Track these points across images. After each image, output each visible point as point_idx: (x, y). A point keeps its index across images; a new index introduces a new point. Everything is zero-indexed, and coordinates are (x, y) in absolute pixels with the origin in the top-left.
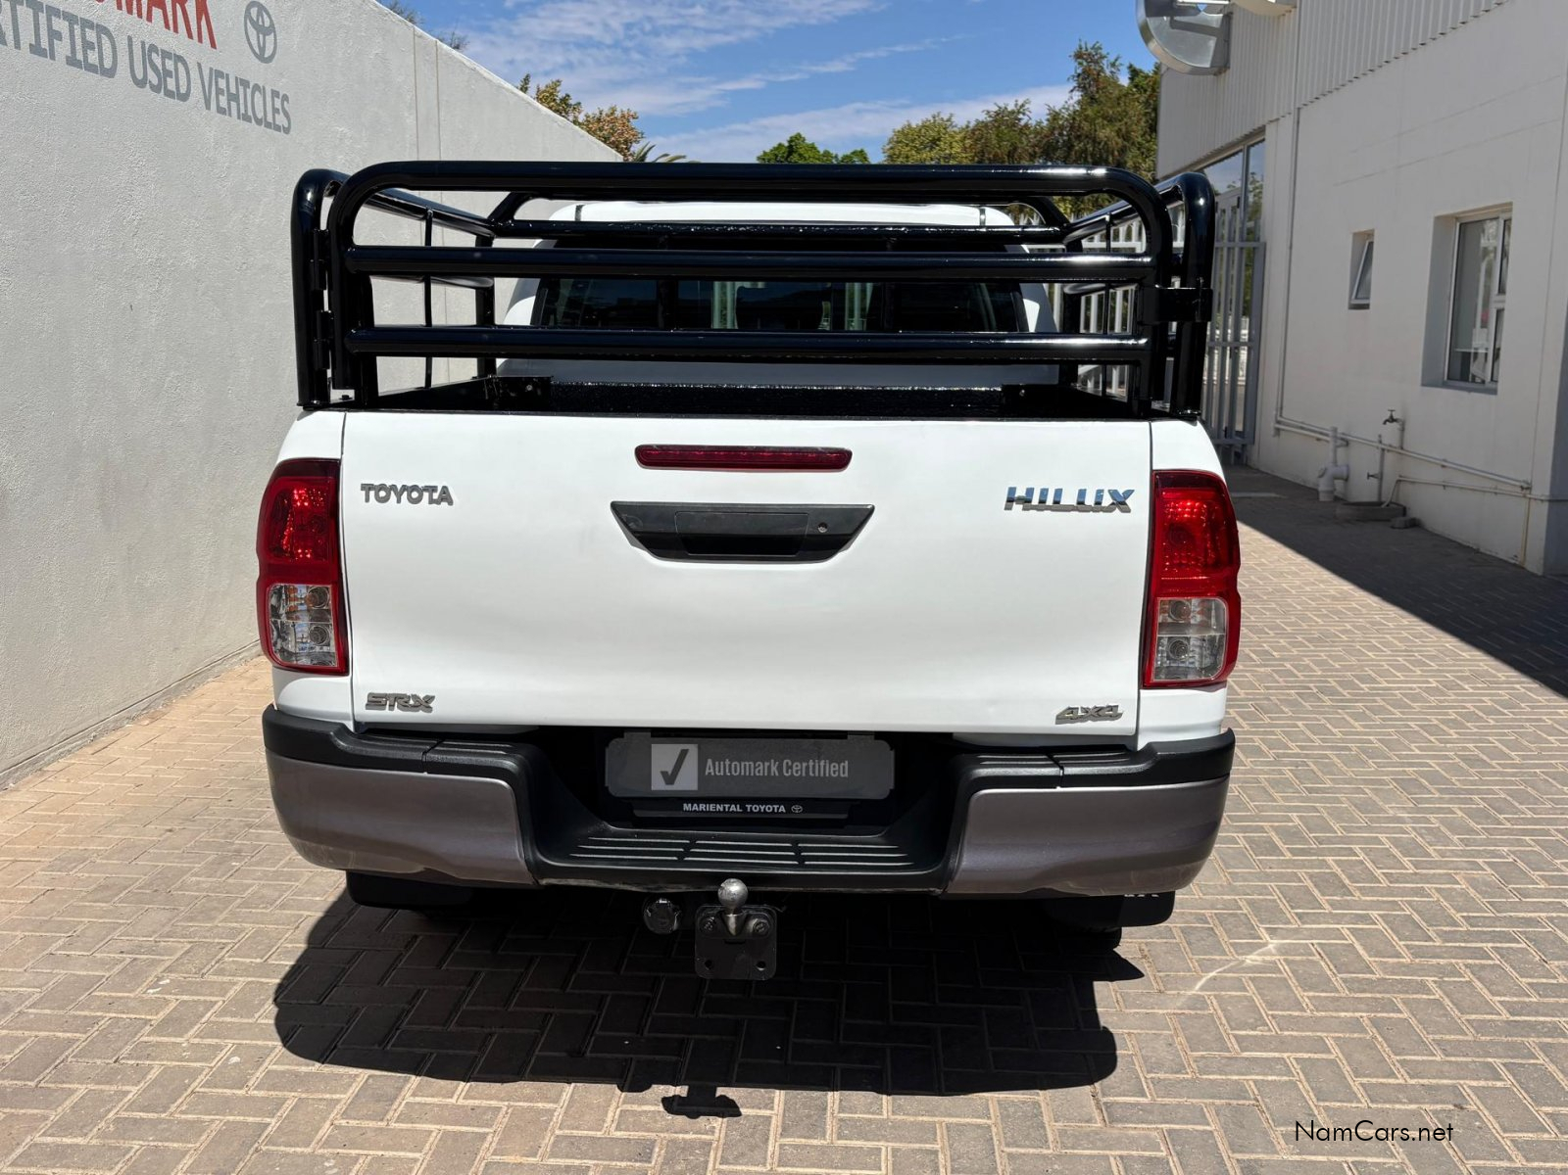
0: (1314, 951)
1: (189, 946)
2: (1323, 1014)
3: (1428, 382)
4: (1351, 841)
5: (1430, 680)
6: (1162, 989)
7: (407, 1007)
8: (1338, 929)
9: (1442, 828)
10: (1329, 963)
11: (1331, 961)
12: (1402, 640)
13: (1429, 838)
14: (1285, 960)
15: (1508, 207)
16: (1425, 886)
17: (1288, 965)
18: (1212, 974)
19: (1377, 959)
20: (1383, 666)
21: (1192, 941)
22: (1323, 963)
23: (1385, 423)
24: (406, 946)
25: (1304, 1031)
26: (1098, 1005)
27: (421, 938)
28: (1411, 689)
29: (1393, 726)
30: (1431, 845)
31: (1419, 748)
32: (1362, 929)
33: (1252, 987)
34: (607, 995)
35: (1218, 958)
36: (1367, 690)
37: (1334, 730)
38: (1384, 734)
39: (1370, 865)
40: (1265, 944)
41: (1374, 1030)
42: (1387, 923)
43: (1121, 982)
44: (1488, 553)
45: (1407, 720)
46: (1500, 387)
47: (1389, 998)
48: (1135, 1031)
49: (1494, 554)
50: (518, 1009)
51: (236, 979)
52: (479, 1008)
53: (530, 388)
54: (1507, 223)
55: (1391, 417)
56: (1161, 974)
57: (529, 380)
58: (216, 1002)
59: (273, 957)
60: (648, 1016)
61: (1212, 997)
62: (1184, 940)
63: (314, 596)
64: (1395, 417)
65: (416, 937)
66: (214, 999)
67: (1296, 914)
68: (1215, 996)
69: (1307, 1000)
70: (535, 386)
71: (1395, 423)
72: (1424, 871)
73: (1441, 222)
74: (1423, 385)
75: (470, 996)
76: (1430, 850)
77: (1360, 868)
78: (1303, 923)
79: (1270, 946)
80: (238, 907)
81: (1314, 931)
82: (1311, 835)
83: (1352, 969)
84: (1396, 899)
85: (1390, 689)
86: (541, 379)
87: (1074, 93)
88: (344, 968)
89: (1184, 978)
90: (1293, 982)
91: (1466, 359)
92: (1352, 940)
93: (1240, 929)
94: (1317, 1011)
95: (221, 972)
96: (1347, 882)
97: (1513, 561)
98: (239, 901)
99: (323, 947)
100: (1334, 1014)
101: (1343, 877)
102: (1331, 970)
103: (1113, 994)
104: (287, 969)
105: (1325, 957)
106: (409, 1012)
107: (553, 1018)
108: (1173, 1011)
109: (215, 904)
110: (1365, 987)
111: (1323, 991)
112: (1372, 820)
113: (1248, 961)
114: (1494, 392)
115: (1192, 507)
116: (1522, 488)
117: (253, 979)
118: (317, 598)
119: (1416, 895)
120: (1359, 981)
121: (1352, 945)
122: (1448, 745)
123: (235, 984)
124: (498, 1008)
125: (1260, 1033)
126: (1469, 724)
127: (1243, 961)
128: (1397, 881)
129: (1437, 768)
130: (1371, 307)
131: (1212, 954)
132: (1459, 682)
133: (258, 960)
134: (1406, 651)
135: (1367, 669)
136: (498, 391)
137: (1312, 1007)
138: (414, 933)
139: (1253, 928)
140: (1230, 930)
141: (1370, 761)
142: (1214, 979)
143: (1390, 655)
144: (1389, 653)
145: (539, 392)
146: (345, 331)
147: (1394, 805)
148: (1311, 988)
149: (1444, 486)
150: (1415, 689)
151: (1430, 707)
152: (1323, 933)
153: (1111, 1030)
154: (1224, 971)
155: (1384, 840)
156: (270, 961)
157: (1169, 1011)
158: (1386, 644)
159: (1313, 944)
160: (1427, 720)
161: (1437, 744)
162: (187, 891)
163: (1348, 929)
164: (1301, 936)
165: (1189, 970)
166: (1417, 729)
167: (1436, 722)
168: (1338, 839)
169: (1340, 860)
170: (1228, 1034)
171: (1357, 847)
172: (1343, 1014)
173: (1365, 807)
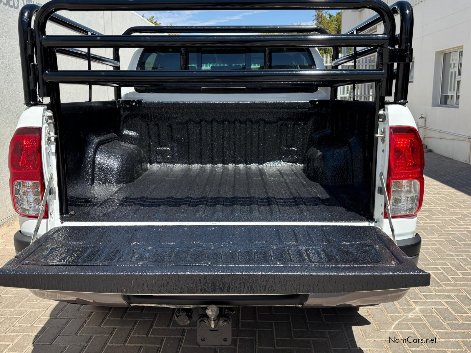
0: (434, 311)
1: (3, 319)
2: (444, 339)
3: (434, 105)
4: (436, 264)
5: (449, 203)
6: (379, 329)
7: (85, 344)
8: (440, 301)
9: (468, 259)
10: (440, 316)
11: (441, 316)
12: (436, 189)
13: (464, 263)
14: (424, 316)
15: (462, 47)
16: (468, 282)
17: (425, 318)
18: (397, 322)
19: (458, 314)
20: (431, 198)
21: (387, 308)
22: (438, 317)
23: (420, 119)
24: (88, 317)
25: (438, 348)
26: (355, 337)
27: (94, 313)
28: (443, 206)
29: (440, 220)
30: (466, 266)
31: (451, 228)
32: (450, 301)
33: (413, 327)
34: (165, 337)
35: (397, 314)
36: (428, 207)
37: (420, 222)
38: (438, 223)
39: (445, 274)
40: (414, 309)
41: (466, 347)
42: (458, 298)
43: (363, 326)
44: (456, 160)
45: (445, 217)
46: (460, 106)
47: (467, 332)
48: (372, 349)
49: (458, 160)
50: (129, 345)
51: (19, 334)
52: (114, 344)
53: (134, 104)
54: (461, 53)
55: (422, 117)
56: (377, 322)
57: (134, 101)
58: (9, 345)
59: (36, 323)
60: (180, 347)
61: (398, 332)
62: (383, 308)
63: (34, 185)
64: (423, 117)
65: (92, 313)
66: (8, 343)
67: (423, 295)
68: (400, 332)
69: (436, 333)
70: (136, 103)
71: (423, 119)
72: (466, 277)
73: (438, 53)
74: (432, 106)
75: (111, 339)
76: (466, 267)
77: (442, 275)
78: (427, 299)
79: (417, 309)
80: (26, 301)
81: (431, 303)
82: (421, 262)
83: (450, 319)
84: (459, 288)
85: (436, 206)
86: (138, 100)
87: (314, 21)
88: (63, 328)
89: (386, 324)
90: (428, 325)
91: (446, 97)
92: (446, 306)
93: (403, 302)
94: (441, 338)
95: (13, 331)
96: (439, 281)
97: (465, 162)
98: (27, 298)
99: (56, 318)
100: (448, 340)
101: (437, 279)
102: (442, 320)
103: (360, 332)
104: (40, 328)
105: (438, 314)
106: (86, 347)
107: (143, 348)
108: (385, 339)
109: (17, 300)
110: (457, 327)
111: (441, 329)
112: (442, 256)
113: (410, 316)
114: (458, 107)
115: (404, 141)
116: (468, 138)
117: (26, 334)
118: (34, 186)
119: (466, 286)
120: (454, 324)
121: (447, 308)
122: (461, 227)
123: (18, 336)
124: (121, 345)
125: (421, 349)
126: (466, 219)
127: (408, 316)
128: (457, 281)
129: (460, 236)
130: (414, 82)
131: (395, 313)
132: (459, 204)
133: (30, 325)
134: (438, 193)
135: (426, 200)
136: (122, 105)
137: (439, 337)
138: (91, 311)
139: (408, 301)
140: (400, 303)
141: (436, 233)
142: (398, 324)
143: (433, 195)
144: (432, 194)
145: (138, 105)
146: (43, 72)
147: (448, 250)
148: (436, 328)
149: (440, 138)
150: (444, 207)
151: (451, 213)
152: (435, 303)
153: (362, 349)
154: (401, 321)
155: (448, 264)
156: (34, 325)
157: (383, 339)
158: (431, 191)
159: (432, 308)
160: (451, 217)
161: (457, 226)
162: (7, 295)
163: (444, 301)
164: (427, 305)
165: (388, 321)
166: (449, 221)
167: (455, 218)
168: (432, 264)
169: (434, 272)
170: (408, 350)
171: (439, 267)
172: (451, 340)
173: (438, 251)
